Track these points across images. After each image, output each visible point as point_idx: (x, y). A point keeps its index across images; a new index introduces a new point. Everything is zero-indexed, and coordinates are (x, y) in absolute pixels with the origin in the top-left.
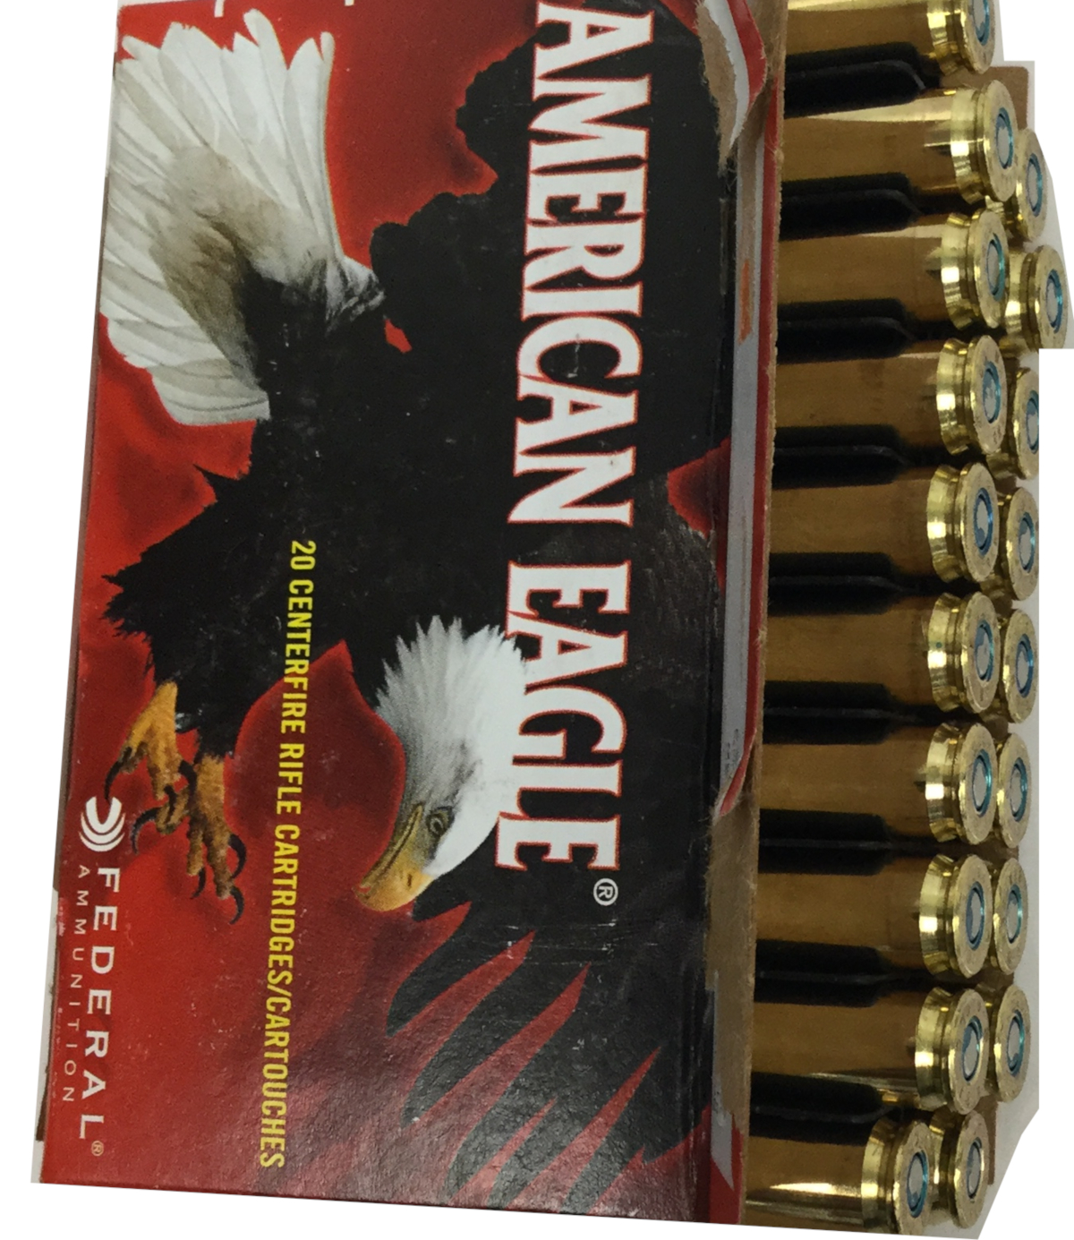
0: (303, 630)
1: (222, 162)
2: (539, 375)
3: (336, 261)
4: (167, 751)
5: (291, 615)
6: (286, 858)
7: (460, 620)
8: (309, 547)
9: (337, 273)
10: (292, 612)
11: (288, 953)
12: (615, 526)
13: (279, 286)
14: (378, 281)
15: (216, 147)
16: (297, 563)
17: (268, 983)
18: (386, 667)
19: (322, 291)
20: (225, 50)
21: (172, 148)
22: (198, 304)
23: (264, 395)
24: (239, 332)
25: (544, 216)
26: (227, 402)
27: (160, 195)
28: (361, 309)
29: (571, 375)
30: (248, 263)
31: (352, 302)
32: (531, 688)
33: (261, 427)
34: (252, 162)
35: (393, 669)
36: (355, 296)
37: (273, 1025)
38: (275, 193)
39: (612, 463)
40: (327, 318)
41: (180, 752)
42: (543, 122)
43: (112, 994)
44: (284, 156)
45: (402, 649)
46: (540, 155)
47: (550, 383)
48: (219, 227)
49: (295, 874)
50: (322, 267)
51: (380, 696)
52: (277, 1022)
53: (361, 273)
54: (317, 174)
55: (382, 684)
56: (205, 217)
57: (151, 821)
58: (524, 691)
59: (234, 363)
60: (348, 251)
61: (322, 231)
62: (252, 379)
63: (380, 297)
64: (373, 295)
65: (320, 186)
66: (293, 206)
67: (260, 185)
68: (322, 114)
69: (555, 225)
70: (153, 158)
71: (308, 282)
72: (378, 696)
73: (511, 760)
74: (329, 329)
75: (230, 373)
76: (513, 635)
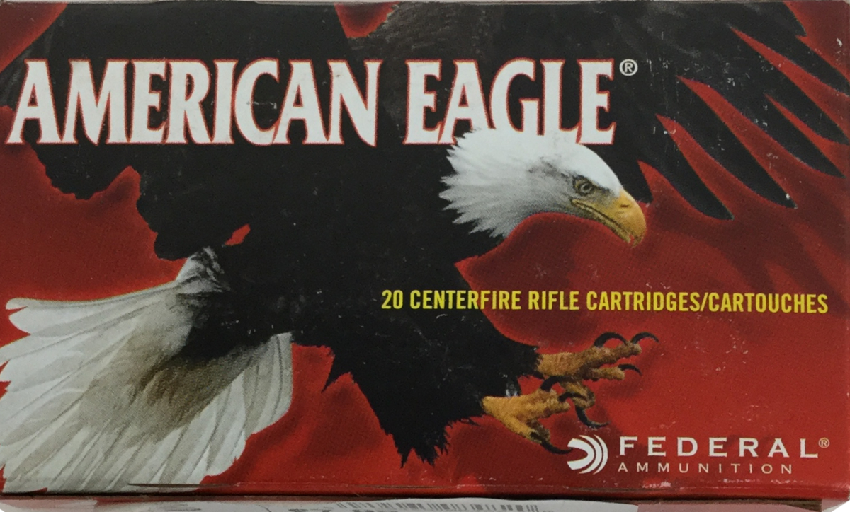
0: (447, 296)
1: (95, 384)
2: (273, 130)
3: (178, 287)
4: (533, 402)
5: (436, 307)
6: (610, 301)
7: (443, 178)
8: (387, 294)
9: (187, 286)
10: (433, 306)
11: (678, 296)
12: (381, 72)
13: (193, 332)
14: (197, 253)
15: (82, 391)
16: (398, 304)
17: (699, 311)
18: (475, 230)
19: (201, 296)
20: (9, 388)
21: (79, 428)
22: (201, 398)
23: (272, 338)
24: (224, 362)
25: (160, 132)
26: (276, 367)
27: (114, 436)
28: (216, 265)
29: (275, 107)
30: (174, 358)
31: (209, 271)
32: (491, 125)
33: (297, 340)
34: (97, 360)
35: (477, 225)
36: (206, 270)
37: (729, 306)
38: (122, 340)
39: (338, 76)
40: (220, 291)
41: (534, 390)
42: (93, 134)
43: (712, 437)
44: (95, 333)
45: (463, 220)
46: (117, 135)
47: (279, 122)
48: (143, 384)
49: (622, 294)
50: (182, 297)
51: (495, 234)
52: (726, 303)
53: (189, 266)
54: (113, 305)
55: (486, 234)
56: (135, 396)
57: (585, 411)
58: (493, 130)
59: (248, 364)
60: (172, 277)
61: (155, 299)
62: (261, 348)
63: (208, 251)
64: (207, 256)
65: (122, 303)
66: (135, 322)
67: (117, 351)
68: (67, 304)
69: (168, 124)
70: (84, 444)
71: (191, 307)
72: (496, 235)
73: (540, 137)
74: (229, 289)
75: (255, 367)
76: (454, 140)
